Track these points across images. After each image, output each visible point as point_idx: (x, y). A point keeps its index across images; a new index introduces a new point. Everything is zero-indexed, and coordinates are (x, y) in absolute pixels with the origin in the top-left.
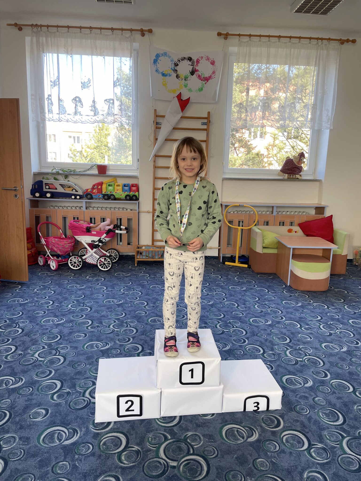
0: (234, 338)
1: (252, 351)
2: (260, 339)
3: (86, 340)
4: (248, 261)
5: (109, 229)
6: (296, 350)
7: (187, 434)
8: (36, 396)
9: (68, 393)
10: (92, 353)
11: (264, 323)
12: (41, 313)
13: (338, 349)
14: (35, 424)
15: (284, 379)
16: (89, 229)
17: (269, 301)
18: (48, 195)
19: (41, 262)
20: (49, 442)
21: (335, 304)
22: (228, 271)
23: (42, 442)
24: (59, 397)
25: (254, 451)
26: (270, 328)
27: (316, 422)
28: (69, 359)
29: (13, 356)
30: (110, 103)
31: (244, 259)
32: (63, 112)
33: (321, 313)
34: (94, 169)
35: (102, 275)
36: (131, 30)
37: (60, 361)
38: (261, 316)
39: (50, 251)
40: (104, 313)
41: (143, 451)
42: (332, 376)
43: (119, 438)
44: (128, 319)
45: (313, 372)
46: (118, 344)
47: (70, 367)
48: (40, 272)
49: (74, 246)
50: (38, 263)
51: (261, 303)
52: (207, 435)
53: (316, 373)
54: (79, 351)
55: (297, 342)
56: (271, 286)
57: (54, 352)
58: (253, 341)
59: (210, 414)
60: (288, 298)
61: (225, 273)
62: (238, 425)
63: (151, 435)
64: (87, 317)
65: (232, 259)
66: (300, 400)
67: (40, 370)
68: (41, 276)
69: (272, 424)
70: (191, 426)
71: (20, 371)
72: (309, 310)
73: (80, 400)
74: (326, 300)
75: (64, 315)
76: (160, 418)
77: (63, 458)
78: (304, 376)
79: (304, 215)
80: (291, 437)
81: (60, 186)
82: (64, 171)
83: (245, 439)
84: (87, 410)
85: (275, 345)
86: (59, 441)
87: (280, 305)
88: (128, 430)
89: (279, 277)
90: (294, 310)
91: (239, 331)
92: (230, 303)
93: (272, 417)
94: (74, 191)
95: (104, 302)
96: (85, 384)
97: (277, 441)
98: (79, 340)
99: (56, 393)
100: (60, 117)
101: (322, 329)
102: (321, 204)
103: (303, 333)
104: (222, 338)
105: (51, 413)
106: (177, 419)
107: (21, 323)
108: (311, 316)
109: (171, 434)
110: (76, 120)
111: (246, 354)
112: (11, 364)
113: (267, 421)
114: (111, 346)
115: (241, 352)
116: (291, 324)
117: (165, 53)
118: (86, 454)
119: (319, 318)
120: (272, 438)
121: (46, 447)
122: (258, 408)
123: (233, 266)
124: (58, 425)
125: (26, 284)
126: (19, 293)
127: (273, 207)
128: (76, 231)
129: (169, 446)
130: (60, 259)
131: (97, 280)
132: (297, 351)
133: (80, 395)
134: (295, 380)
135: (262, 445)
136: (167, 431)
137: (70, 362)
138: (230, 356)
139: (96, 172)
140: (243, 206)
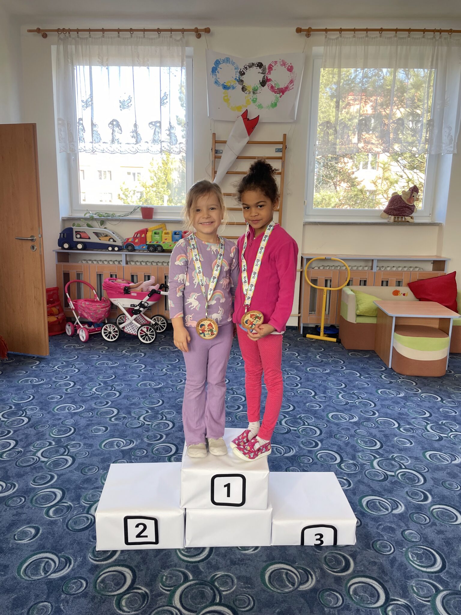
0: (303, 440)
1: (325, 459)
2: (340, 443)
3: (106, 436)
4: (338, 333)
5: (153, 290)
6: (388, 459)
7: (216, 575)
8: (27, 510)
9: (69, 507)
10: (109, 454)
11: (348, 420)
12: (57, 398)
13: (448, 461)
14: (19, 547)
15: (364, 501)
16: (127, 290)
17: (359, 389)
18: (80, 246)
19: (69, 331)
20: (32, 574)
21: (453, 395)
22: (309, 347)
23: (23, 573)
24: (56, 512)
25: (306, 605)
26: (355, 426)
27: (402, 567)
28: (79, 460)
29: (10, 454)
30: (156, 127)
31: (332, 331)
32: (97, 140)
33: (431, 408)
34: (138, 212)
35: (143, 349)
36: (183, 31)
37: (67, 463)
38: (345, 410)
39: (79, 317)
40: (135, 400)
41: (152, 595)
42: (435, 500)
43: (123, 574)
44: (165, 409)
45: (407, 492)
46: (145, 442)
47: (79, 472)
48: (66, 344)
49: (109, 311)
50: (66, 333)
51: (348, 392)
52: (243, 577)
53: (412, 494)
54: (94, 451)
55: (390, 448)
56: (365, 368)
57: (62, 450)
58: (328, 445)
59: (252, 547)
60: (387, 386)
61: (304, 350)
62: (289, 565)
63: (166, 573)
64: (113, 405)
65: (316, 330)
66: (382, 533)
67: (40, 474)
68: (66, 349)
69: (338, 567)
70: (224, 562)
71: (14, 475)
72: (414, 403)
73: (82, 518)
74: (440, 390)
75: (84, 401)
76: (183, 550)
77: (45, 597)
78: (394, 497)
79: (416, 271)
80: (362, 586)
81: (93, 234)
82: (100, 215)
83: (296, 586)
84: (88, 532)
85: (359, 452)
86: (45, 574)
87: (374, 395)
88: (138, 563)
89: (378, 356)
90: (394, 402)
91: (311, 431)
92: (305, 391)
93: (339, 556)
94: (112, 240)
95: (139, 385)
96: (92, 496)
97: (341, 592)
98: (98, 436)
99: (53, 507)
100: (94, 147)
101: (428, 431)
102: (441, 257)
103: (401, 436)
104: (285, 439)
105: (42, 534)
106: (206, 553)
107: (28, 411)
108: (415, 412)
109: (193, 573)
110: (113, 150)
111: (316, 463)
112: (5, 465)
113: (331, 561)
114: (136, 445)
115: (309, 460)
116: (385, 422)
117: (227, 58)
118: (77, 594)
119: (428, 415)
120: (335, 587)
121: (26, 580)
122: (322, 542)
123: (317, 340)
124: (48, 550)
125: (46, 359)
126: (35, 370)
127: (373, 260)
128: (112, 292)
129: (188, 589)
130: (93, 327)
131: (136, 356)
132: (388, 461)
133: (84, 510)
134: (379, 503)
135: (319, 596)
136: (190, 568)
137: (79, 464)
138: (293, 465)
139: (139, 216)
140: (330, 259)
